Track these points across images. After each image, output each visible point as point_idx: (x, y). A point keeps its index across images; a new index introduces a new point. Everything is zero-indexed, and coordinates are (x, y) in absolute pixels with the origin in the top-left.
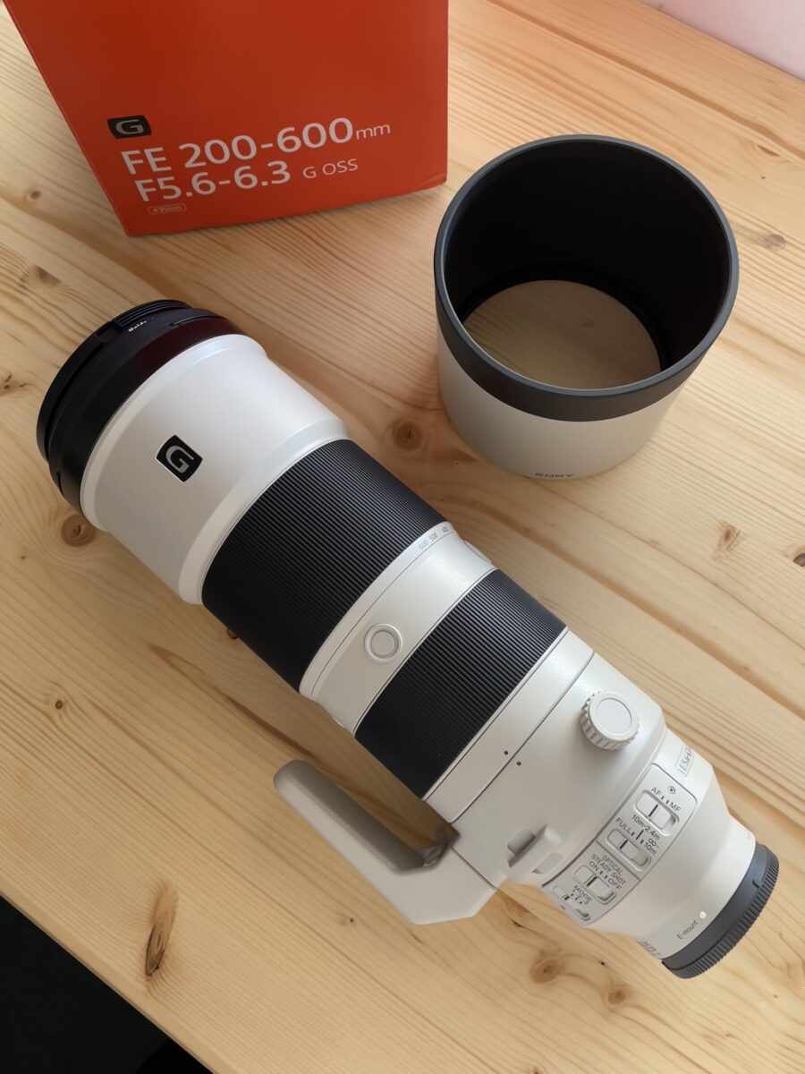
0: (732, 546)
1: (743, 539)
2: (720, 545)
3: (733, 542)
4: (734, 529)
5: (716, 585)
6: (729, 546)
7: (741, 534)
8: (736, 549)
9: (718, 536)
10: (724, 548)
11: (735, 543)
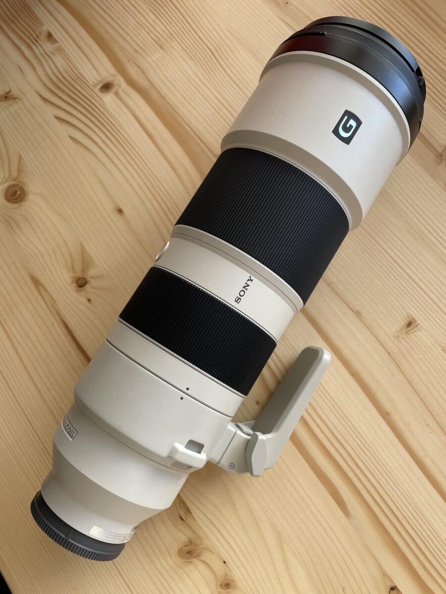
0: (409, 332)
1: (419, 330)
2: (402, 329)
3: (411, 330)
4: (415, 321)
5: (389, 353)
6: (408, 332)
7: (419, 326)
8: (412, 335)
9: (403, 322)
10: (404, 332)
11: (413, 331)
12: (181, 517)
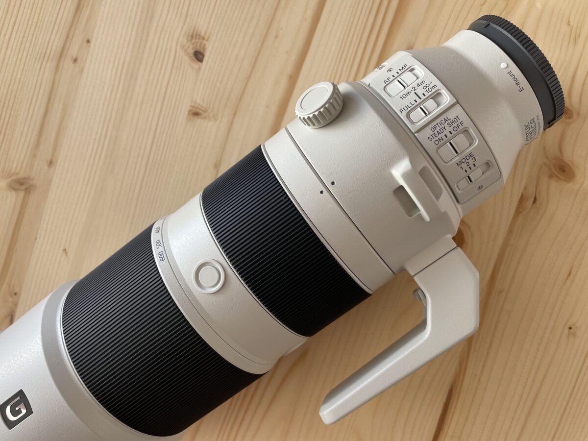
0: (203, 109)
1: (195, 102)
2: (205, 118)
3: (200, 109)
4: (190, 111)
5: (235, 114)
6: (204, 111)
7: (193, 104)
8: (205, 105)
9: (198, 121)
10: (205, 114)
11: (200, 107)
12: (534, 202)
